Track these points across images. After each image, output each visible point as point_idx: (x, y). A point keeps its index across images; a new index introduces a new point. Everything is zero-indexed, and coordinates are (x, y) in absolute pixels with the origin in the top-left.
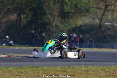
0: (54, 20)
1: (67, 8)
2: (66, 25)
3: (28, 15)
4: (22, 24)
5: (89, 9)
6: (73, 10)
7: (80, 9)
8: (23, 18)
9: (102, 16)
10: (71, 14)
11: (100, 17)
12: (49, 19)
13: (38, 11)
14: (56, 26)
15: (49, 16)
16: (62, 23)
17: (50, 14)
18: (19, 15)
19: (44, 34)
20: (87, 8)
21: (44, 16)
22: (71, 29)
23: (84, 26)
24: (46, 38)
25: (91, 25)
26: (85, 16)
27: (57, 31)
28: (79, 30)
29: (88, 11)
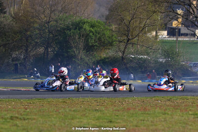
0: (79, 53)
1: (91, 42)
2: (91, 57)
3: (54, 48)
4: (49, 57)
5: (112, 42)
6: (97, 44)
7: (104, 43)
8: (50, 52)
9: (125, 49)
10: (95, 47)
11: (123, 50)
12: (74, 52)
13: (65, 45)
14: (81, 59)
15: (75, 50)
16: (87, 56)
17: (76, 47)
18: (46, 49)
19: (70, 66)
20: (111, 41)
21: (70, 49)
22: (96, 61)
23: (108, 58)
24: (72, 70)
25: (114, 58)
26: (109, 49)
27: (82, 63)
28: (103, 63)
29: (111, 44)
